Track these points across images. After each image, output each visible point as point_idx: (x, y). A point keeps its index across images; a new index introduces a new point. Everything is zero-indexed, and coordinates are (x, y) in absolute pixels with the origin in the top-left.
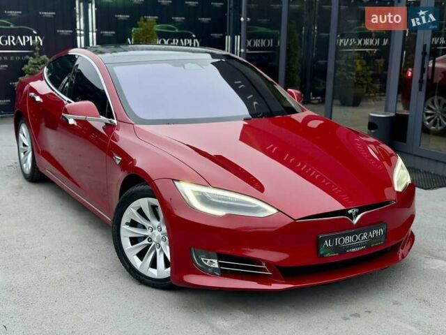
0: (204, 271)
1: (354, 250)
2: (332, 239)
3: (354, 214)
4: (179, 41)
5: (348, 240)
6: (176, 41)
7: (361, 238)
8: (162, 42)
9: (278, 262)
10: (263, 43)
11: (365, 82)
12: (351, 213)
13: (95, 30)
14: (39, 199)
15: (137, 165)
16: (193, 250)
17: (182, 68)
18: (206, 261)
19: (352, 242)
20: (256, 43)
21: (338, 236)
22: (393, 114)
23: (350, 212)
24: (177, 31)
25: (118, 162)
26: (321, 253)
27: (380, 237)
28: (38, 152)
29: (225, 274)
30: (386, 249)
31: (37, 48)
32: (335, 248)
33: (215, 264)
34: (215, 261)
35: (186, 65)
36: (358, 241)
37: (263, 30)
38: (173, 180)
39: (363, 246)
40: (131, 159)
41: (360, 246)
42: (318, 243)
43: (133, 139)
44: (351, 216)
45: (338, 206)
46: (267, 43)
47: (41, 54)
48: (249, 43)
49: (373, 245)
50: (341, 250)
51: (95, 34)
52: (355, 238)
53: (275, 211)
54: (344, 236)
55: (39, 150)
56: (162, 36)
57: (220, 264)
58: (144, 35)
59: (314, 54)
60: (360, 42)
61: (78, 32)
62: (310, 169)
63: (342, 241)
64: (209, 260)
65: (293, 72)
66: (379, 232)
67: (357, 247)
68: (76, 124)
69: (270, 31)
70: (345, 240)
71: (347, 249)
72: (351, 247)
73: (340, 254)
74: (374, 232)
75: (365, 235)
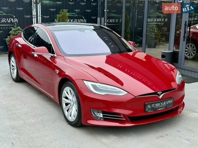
0: (96, 119)
1: (160, 109)
2: (151, 104)
3: (160, 94)
4: (77, 20)
5: (157, 105)
6: (76, 20)
7: (163, 104)
8: (70, 21)
9: (129, 115)
10: (114, 21)
11: (158, 37)
12: (159, 94)
13: (40, 16)
14: (20, 89)
15: (66, 74)
16: (92, 110)
17: (83, 32)
18: (97, 114)
19: (159, 106)
20: (111, 21)
21: (153, 103)
22: (172, 51)
23: (158, 93)
24: (76, 16)
25: (57, 73)
26: (146, 110)
27: (171, 104)
28: (20, 69)
29: (105, 120)
30: (173, 109)
31: (16, 24)
32: (152, 108)
33: (101, 115)
34: (101, 114)
35: (85, 31)
36: (162, 105)
37: (113, 15)
38: (83, 80)
39: (164, 107)
40: (63, 72)
42: (145, 106)
43: (63, 63)
44: (159, 95)
45: (151, 91)
46: (115, 21)
47: (17, 26)
48: (108, 21)
49: (168, 107)
50: (155, 109)
51: (40, 17)
52: (160, 104)
53: (126, 93)
54: (156, 103)
55: (20, 68)
56: (70, 18)
57: (103, 116)
58: (62, 18)
59: (136, 25)
60: (155, 20)
61: (33, 16)
62: (137, 75)
63: (155, 105)
64: (98, 114)
65: (127, 33)
66: (170, 102)
67: (161, 108)
68: (37, 57)
69: (116, 15)
70: (156, 105)
71: (157, 109)
72: (159, 108)
73: (154, 111)
74: (168, 102)
75: (165, 103)
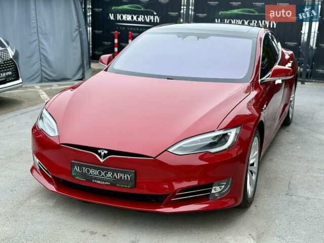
1: (99, 182)
2: (81, 166)
3: (102, 154)
5: (93, 172)
7: (105, 175)
12: (100, 153)
19: (97, 175)
21: (86, 166)
26: (73, 174)
32: (83, 175)
36: (103, 176)
39: (108, 182)
41: (105, 181)
42: (71, 166)
49: (118, 185)
52: (100, 173)
54: (91, 168)
63: (88, 171)
70: (91, 171)
71: (94, 179)
72: (96, 179)
73: (87, 180)
74: (120, 175)
75: (110, 174)
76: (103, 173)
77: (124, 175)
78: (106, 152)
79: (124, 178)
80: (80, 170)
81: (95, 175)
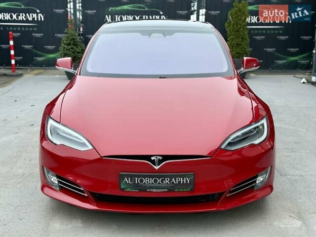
1: (154, 190)
2: (132, 177)
3: (157, 161)
5: (148, 181)
7: (162, 181)
12: (154, 160)
19: (152, 183)
21: (139, 176)
23: (153, 158)
26: (122, 187)
27: (185, 184)
32: (136, 186)
36: (159, 183)
39: (165, 188)
41: (162, 189)
42: (120, 178)
44: (153, 162)
49: (176, 190)
50: (143, 189)
52: (156, 181)
54: (145, 177)
63: (142, 181)
67: (155, 188)
70: (145, 181)
71: (148, 188)
72: (151, 187)
73: (141, 191)
74: (178, 179)
75: (167, 180)
76: (159, 181)
77: (183, 179)
78: (161, 158)
79: (183, 182)
80: (131, 181)
81: (150, 184)
